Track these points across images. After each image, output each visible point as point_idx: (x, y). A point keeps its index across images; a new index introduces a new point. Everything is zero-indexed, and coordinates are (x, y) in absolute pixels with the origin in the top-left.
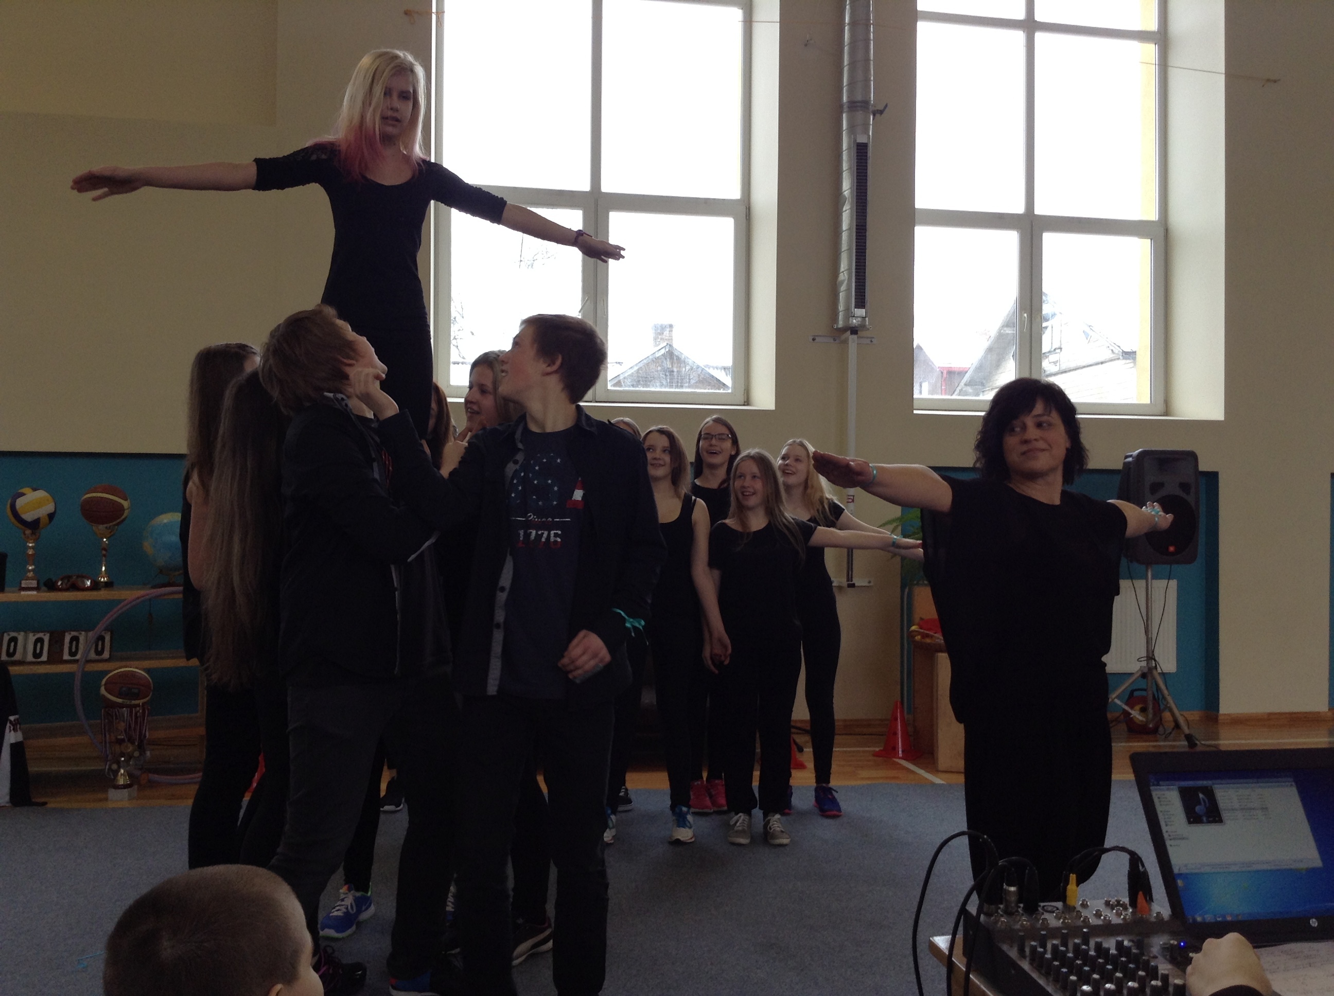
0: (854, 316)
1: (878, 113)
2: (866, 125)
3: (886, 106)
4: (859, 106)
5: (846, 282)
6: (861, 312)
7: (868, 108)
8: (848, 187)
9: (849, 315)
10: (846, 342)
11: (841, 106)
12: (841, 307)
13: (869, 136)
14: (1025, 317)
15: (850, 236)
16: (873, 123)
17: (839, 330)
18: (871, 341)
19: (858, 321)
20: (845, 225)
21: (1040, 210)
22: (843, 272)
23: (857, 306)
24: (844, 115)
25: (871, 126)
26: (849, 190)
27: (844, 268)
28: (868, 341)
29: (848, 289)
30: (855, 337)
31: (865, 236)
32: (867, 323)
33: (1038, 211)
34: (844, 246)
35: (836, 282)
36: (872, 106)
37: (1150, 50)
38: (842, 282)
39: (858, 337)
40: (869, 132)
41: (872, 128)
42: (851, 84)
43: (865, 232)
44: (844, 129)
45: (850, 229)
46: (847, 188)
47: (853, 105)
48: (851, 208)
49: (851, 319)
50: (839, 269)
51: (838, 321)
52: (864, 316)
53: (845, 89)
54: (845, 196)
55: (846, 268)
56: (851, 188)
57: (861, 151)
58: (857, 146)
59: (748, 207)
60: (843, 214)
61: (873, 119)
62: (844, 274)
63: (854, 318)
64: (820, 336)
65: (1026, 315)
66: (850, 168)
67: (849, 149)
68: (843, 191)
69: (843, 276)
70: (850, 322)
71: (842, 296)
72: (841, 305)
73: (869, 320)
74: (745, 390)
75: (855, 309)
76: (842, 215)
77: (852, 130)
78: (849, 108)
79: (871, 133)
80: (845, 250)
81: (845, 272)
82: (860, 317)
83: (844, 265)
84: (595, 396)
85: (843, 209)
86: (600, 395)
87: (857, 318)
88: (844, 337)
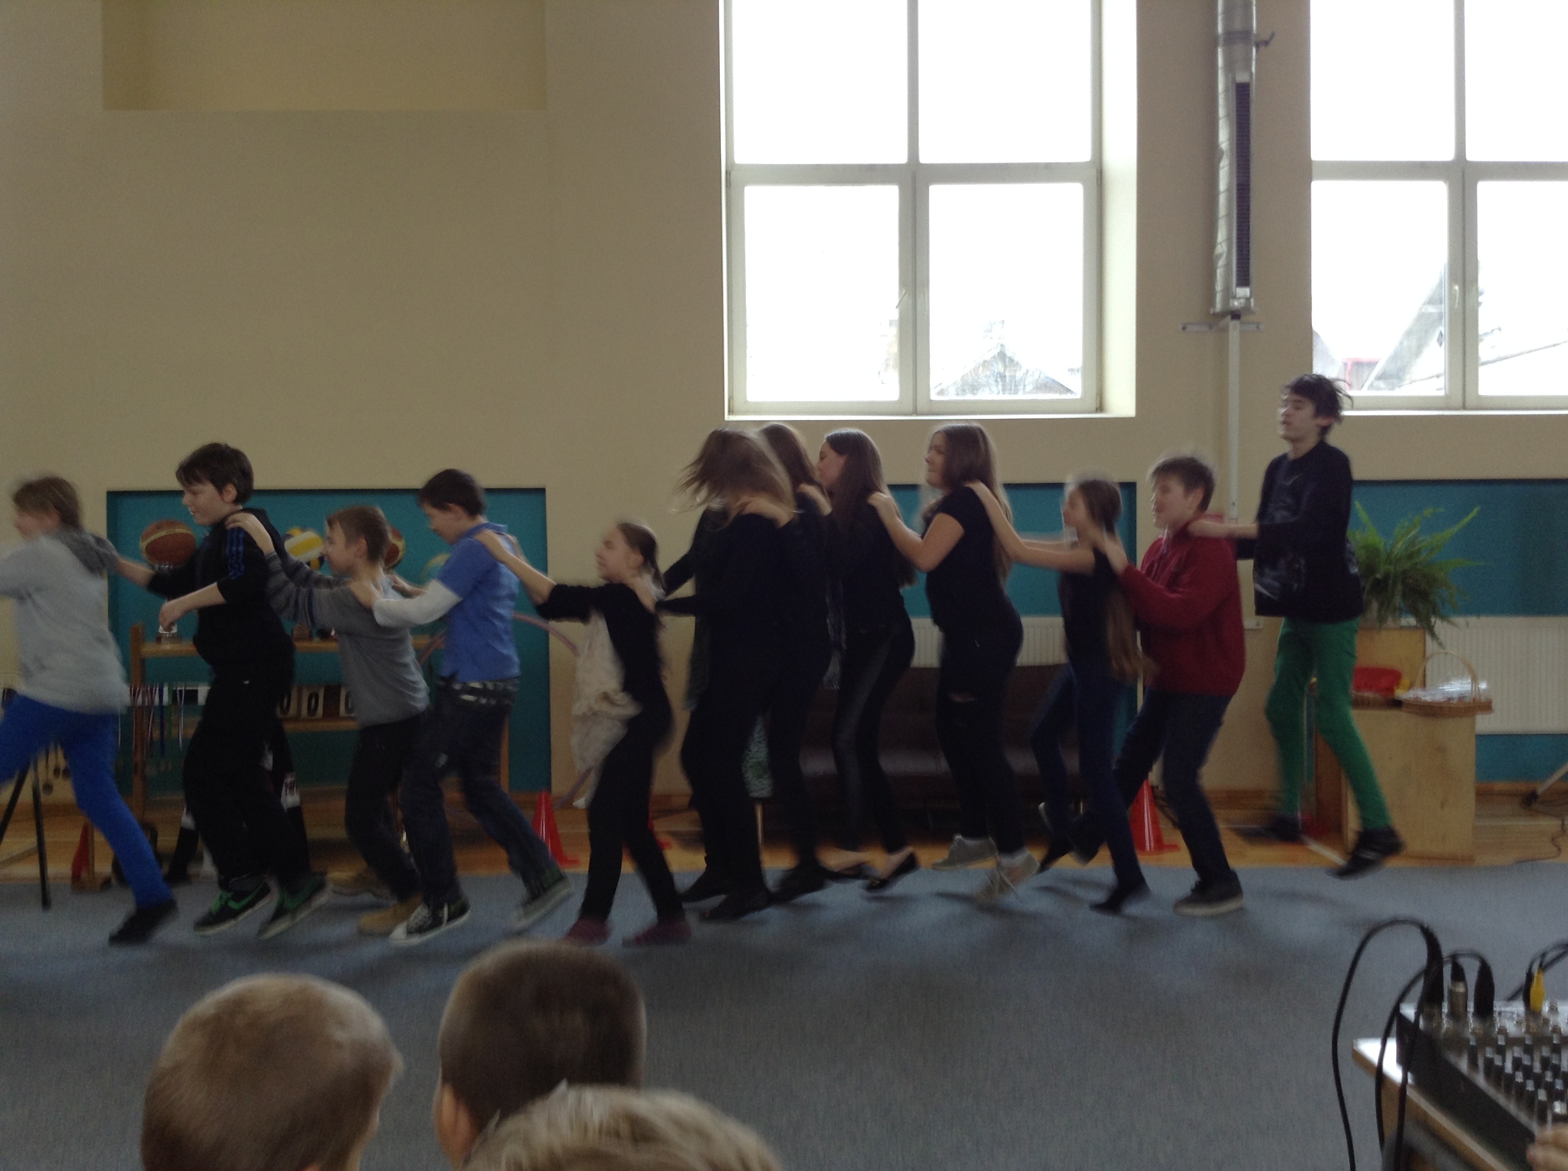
0: (1235, 297)
1: (1262, 44)
2: (1248, 59)
3: (1273, 35)
4: (1238, 37)
5: (1224, 256)
6: (1243, 292)
7: (1249, 39)
8: (1226, 138)
9: (1229, 295)
10: (1225, 330)
11: (1215, 38)
12: (1219, 287)
13: (1251, 74)
14: (1456, 291)
15: (1229, 199)
16: (1256, 57)
17: (1215, 315)
18: (1258, 327)
19: (1240, 304)
20: (1223, 185)
21: (1475, 154)
22: (1221, 243)
23: (1239, 285)
24: (1220, 51)
25: (1254, 62)
26: (1227, 142)
27: (1222, 239)
28: (1254, 326)
29: (1228, 265)
30: (1236, 323)
31: (1249, 197)
32: (1253, 306)
33: (1473, 156)
34: (1222, 210)
35: (1212, 255)
36: (1255, 36)
38: (1220, 255)
39: (1241, 323)
40: (1251, 67)
41: (1256, 64)
42: (1228, 10)
43: (1248, 193)
44: (1220, 66)
45: (1229, 190)
46: (1224, 140)
47: (1231, 37)
48: (1230, 164)
49: (1231, 300)
50: (1216, 240)
51: (1215, 302)
52: (1248, 294)
53: (1220, 17)
54: (1222, 148)
55: (1225, 237)
56: (1229, 139)
57: (1242, 94)
58: (1237, 87)
59: (1099, 169)
60: (1220, 171)
61: (1257, 52)
62: (1222, 246)
63: (1235, 299)
64: (1193, 324)
65: (1457, 288)
66: (1228, 115)
67: (1226, 90)
68: (1220, 142)
69: (1221, 248)
70: (1231, 305)
71: (1220, 273)
72: (1219, 284)
73: (1255, 301)
74: (1097, 394)
75: (1238, 289)
76: (1219, 174)
77: (1229, 67)
78: (1225, 40)
79: (1253, 70)
80: (1223, 217)
81: (1223, 244)
82: (1243, 298)
83: (1222, 235)
84: (916, 405)
85: (1218, 165)
86: (921, 405)
87: (1240, 298)
88: (1222, 323)
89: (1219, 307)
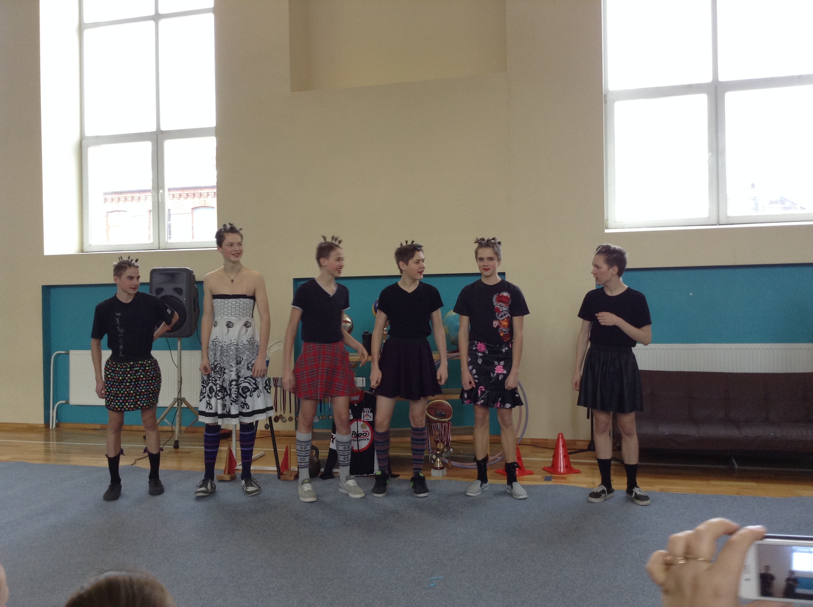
84: (719, 221)
86: (722, 220)
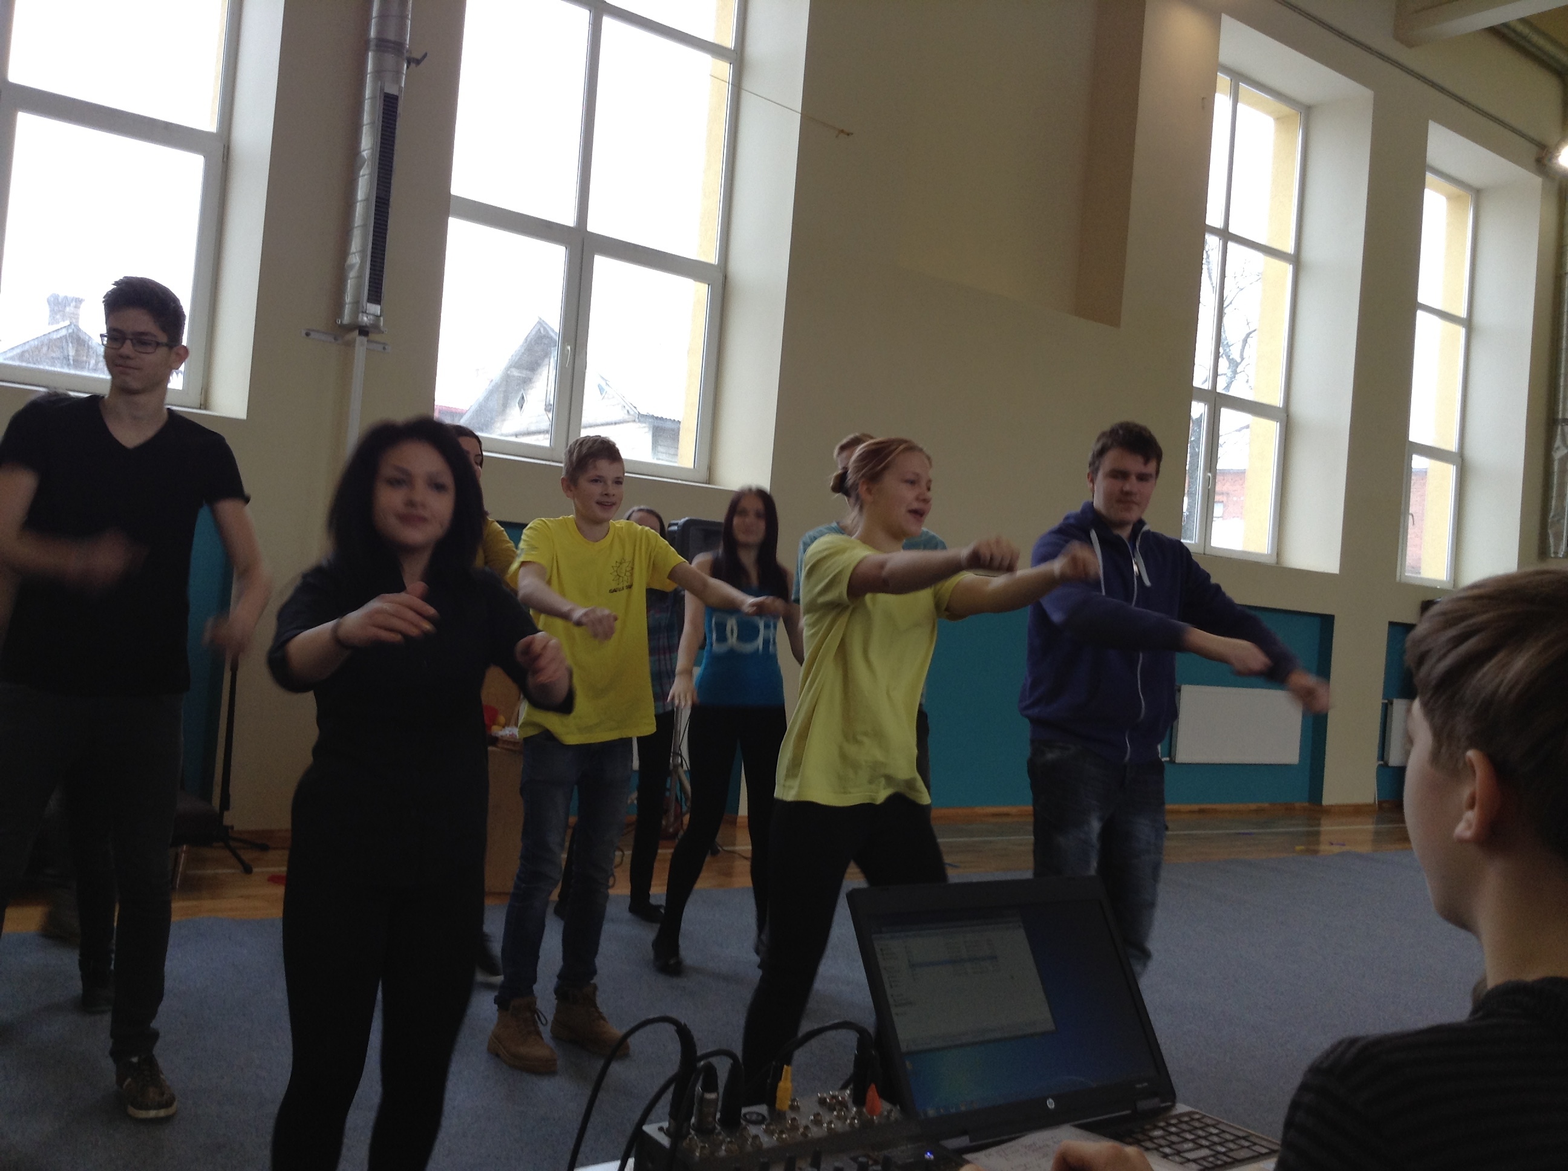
0: (366, 312)
1: (414, 61)
2: (398, 72)
3: (425, 56)
4: (389, 46)
5: (357, 266)
6: (375, 309)
7: (403, 53)
8: (369, 146)
9: (358, 308)
10: (351, 344)
11: (367, 42)
12: (348, 298)
13: (400, 87)
14: (567, 350)
15: (367, 209)
16: (406, 72)
17: (342, 326)
18: (384, 348)
19: (369, 320)
20: (361, 193)
21: (594, 226)
22: (354, 253)
23: (370, 300)
24: (370, 54)
25: (404, 77)
26: (370, 151)
27: (356, 249)
28: (380, 347)
29: (360, 277)
30: (364, 339)
31: (387, 212)
32: (382, 325)
33: (592, 227)
34: (359, 220)
35: (344, 265)
36: (407, 51)
37: (725, 69)
38: (352, 266)
39: (367, 341)
40: (401, 82)
41: (405, 79)
42: (383, 16)
43: (388, 209)
44: (369, 70)
45: (367, 200)
46: (366, 148)
47: (383, 45)
48: (370, 174)
49: (360, 315)
50: (350, 248)
51: (344, 314)
52: (378, 314)
53: (374, 21)
54: (364, 157)
55: (358, 250)
56: (372, 148)
57: (389, 105)
58: (384, 96)
59: (226, 145)
60: (360, 179)
61: (408, 67)
62: (355, 256)
63: (365, 315)
64: (318, 331)
65: (569, 348)
66: (372, 123)
67: (373, 98)
68: (362, 149)
69: (354, 259)
70: (360, 319)
71: (350, 284)
72: (349, 294)
73: (385, 321)
74: (203, 389)
75: (368, 304)
76: (358, 181)
77: (379, 73)
78: (377, 46)
79: (403, 85)
80: (358, 226)
81: (356, 254)
82: (374, 315)
83: (355, 245)
85: (359, 173)
87: (370, 314)
88: (349, 337)
89: (346, 319)
